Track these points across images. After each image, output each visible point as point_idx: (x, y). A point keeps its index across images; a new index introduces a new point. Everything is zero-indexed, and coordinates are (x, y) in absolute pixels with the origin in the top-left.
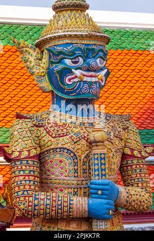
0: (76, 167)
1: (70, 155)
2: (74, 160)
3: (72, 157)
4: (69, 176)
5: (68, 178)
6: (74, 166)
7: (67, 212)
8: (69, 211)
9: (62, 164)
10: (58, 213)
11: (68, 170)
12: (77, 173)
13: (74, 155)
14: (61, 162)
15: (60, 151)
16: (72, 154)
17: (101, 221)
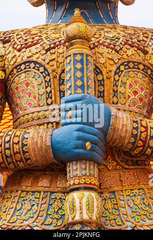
0: (48, 89)
1: (38, 70)
2: (45, 77)
3: (42, 73)
4: (39, 106)
5: (38, 109)
6: (46, 87)
7: (19, 153)
8: (23, 150)
9: (29, 87)
10: (7, 157)
11: (37, 96)
12: (51, 98)
13: (45, 69)
14: (27, 84)
15: (25, 68)
16: (42, 69)
17: (74, 163)
